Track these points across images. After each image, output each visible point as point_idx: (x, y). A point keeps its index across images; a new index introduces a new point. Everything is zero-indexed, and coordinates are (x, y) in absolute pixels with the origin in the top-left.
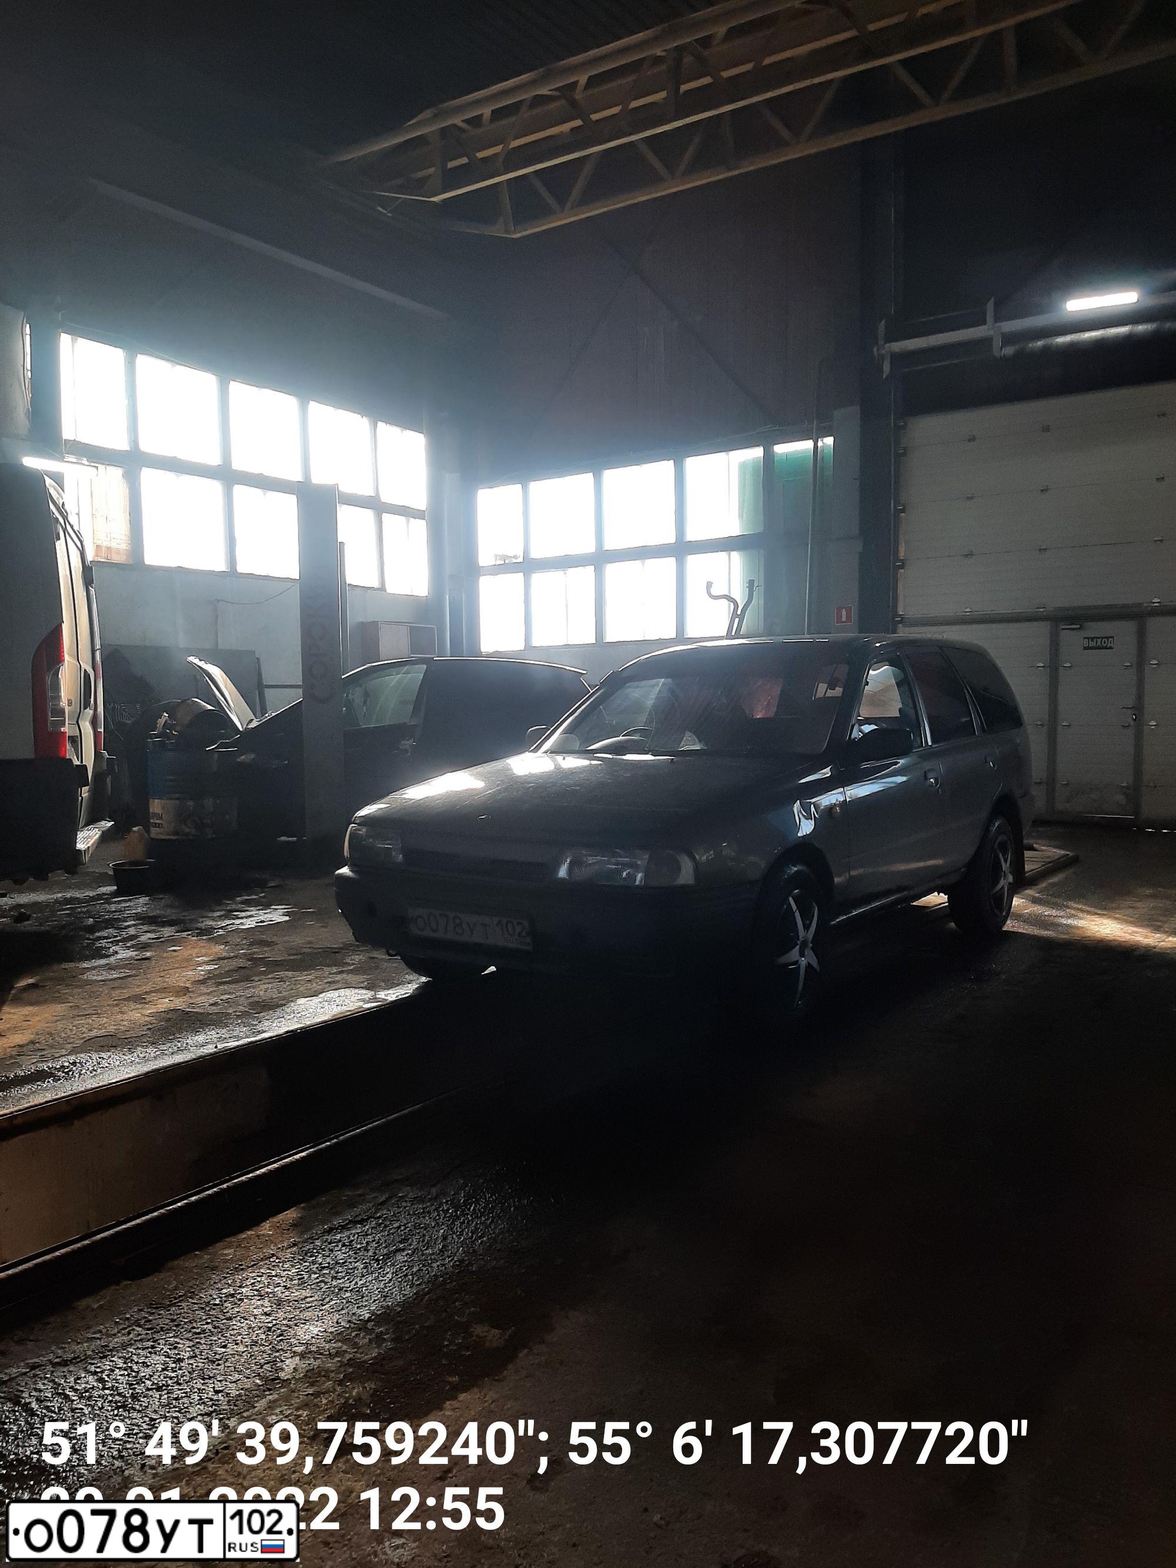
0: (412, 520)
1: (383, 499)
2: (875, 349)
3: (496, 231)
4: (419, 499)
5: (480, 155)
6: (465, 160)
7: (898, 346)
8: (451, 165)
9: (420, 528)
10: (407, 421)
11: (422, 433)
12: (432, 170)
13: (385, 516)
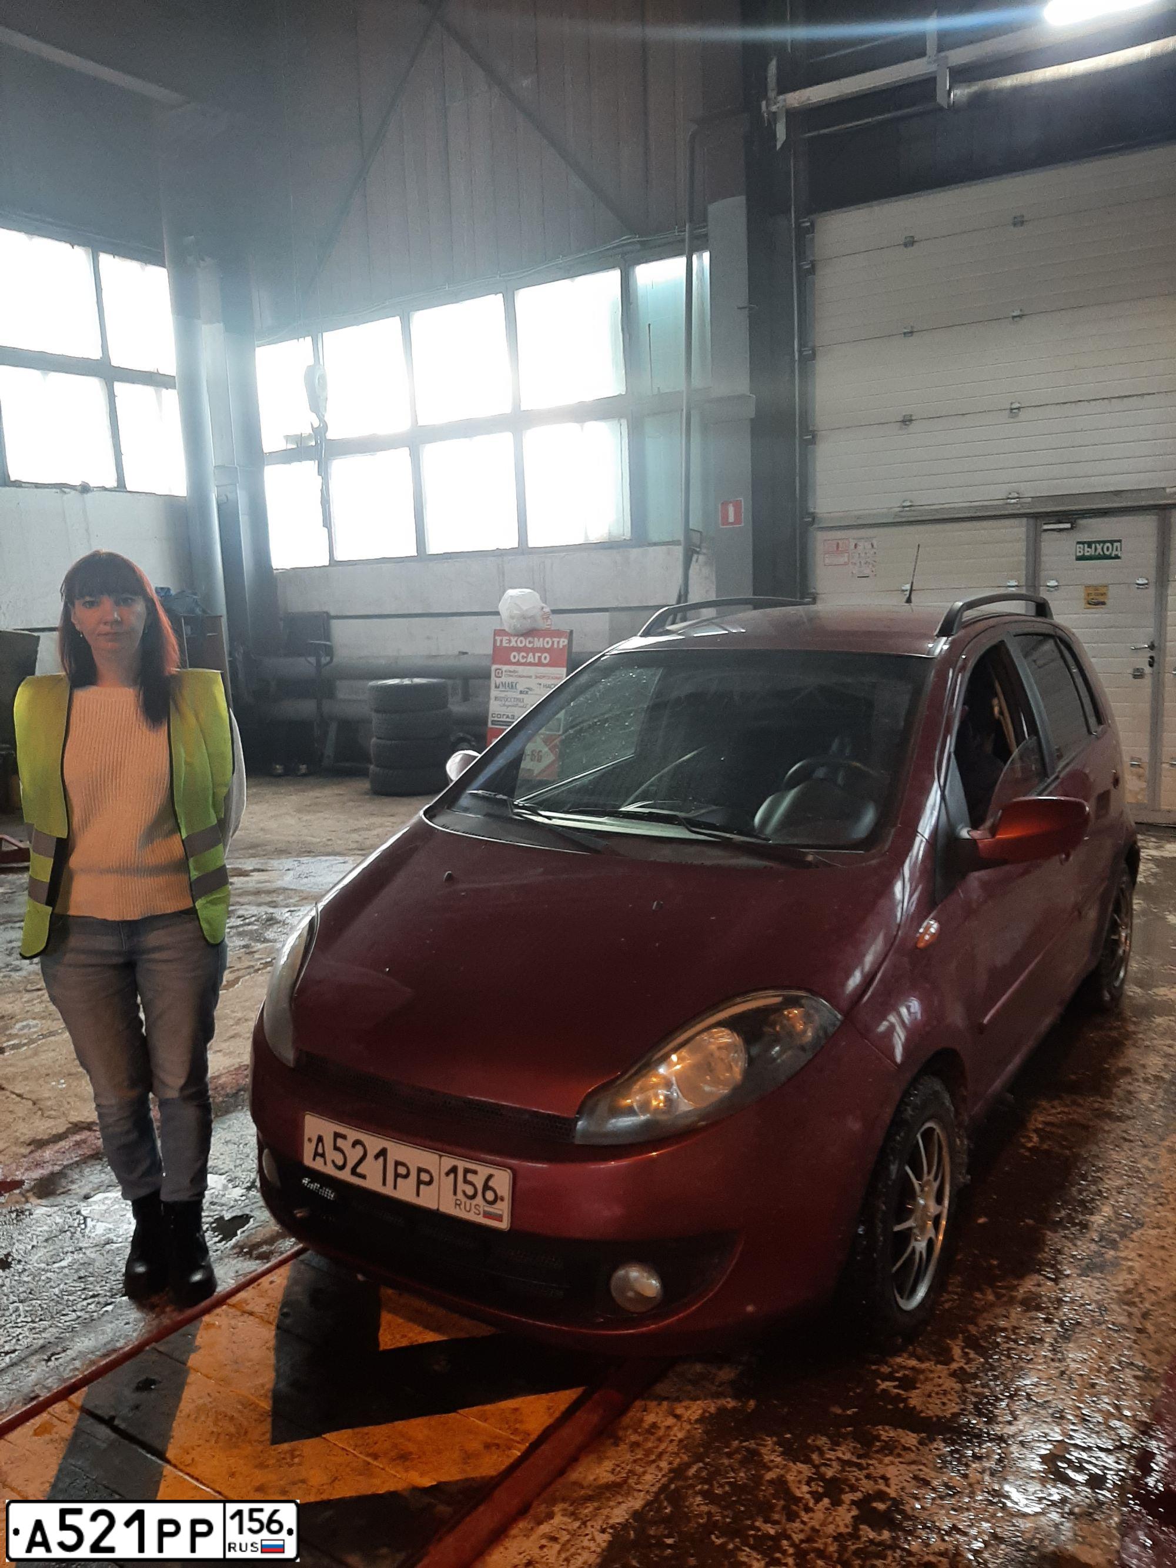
0: (160, 392)
1: (114, 363)
2: (764, 103)
7: (796, 99)
11: (162, 265)
13: (118, 387)
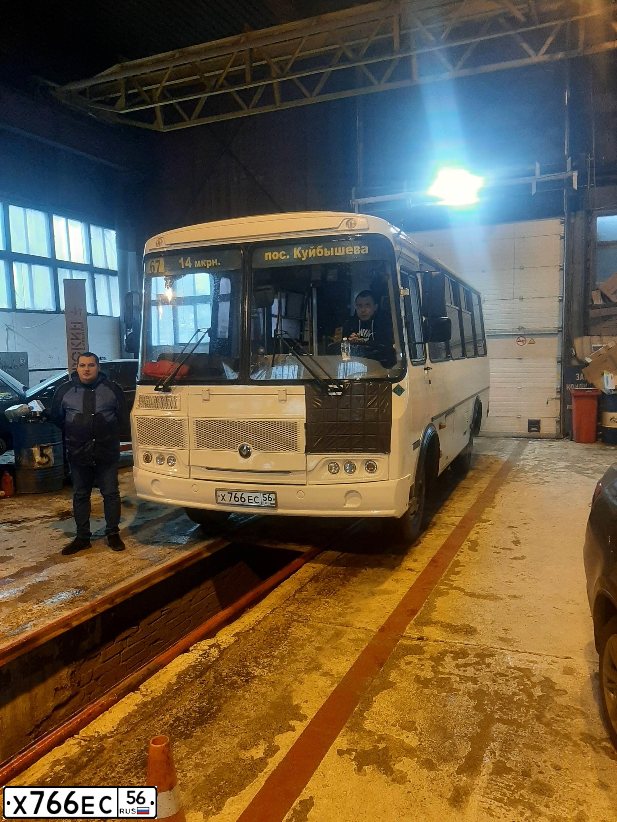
1: (94, 266)
2: (351, 201)
3: (153, 127)
4: (114, 265)
5: (144, 89)
6: (136, 91)
7: (361, 201)
8: (130, 92)
9: (115, 281)
10: (107, 224)
11: (113, 229)
12: (120, 94)
13: (96, 276)
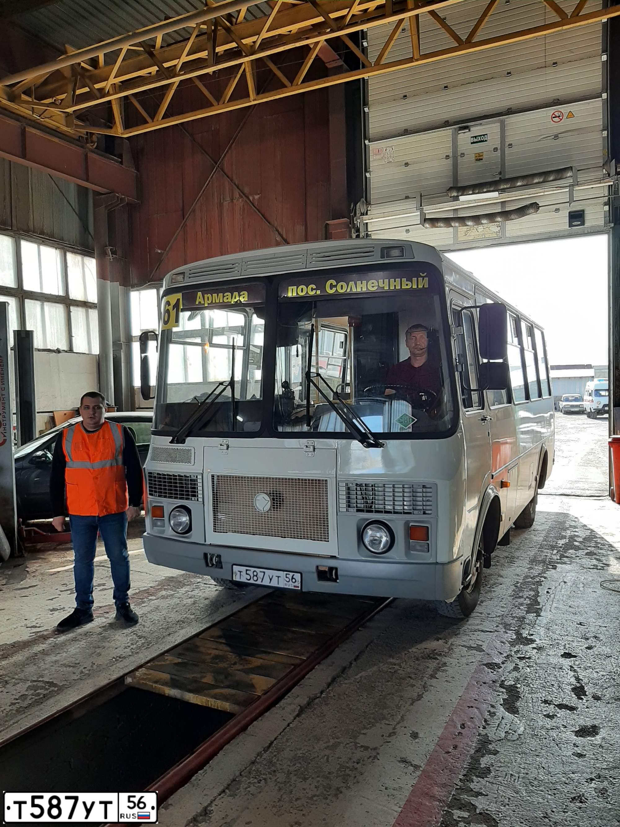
0: (90, 310)
1: (71, 298)
2: (355, 219)
3: (112, 133)
4: (93, 298)
9: (94, 314)
10: (84, 251)
11: (94, 258)
